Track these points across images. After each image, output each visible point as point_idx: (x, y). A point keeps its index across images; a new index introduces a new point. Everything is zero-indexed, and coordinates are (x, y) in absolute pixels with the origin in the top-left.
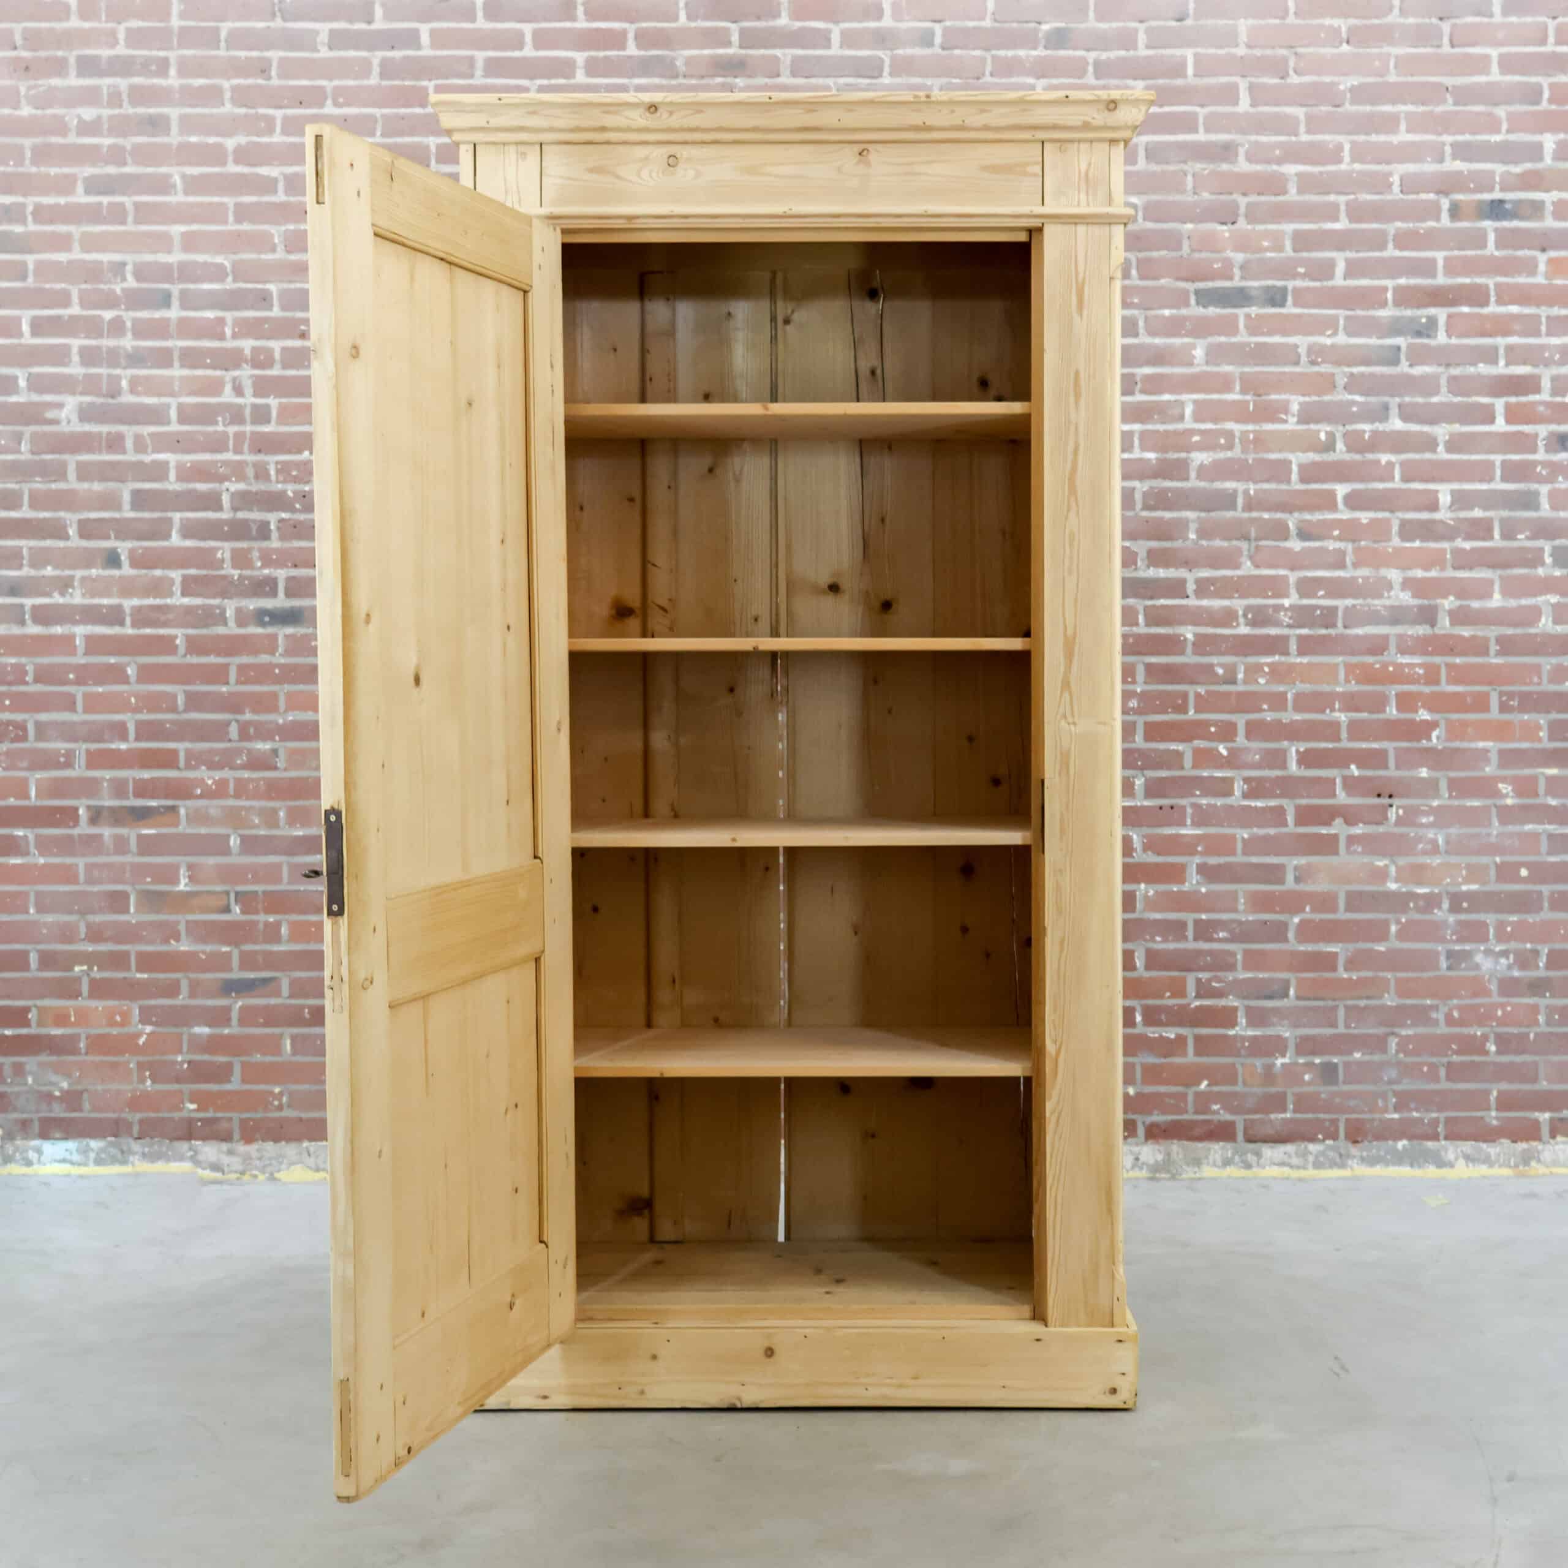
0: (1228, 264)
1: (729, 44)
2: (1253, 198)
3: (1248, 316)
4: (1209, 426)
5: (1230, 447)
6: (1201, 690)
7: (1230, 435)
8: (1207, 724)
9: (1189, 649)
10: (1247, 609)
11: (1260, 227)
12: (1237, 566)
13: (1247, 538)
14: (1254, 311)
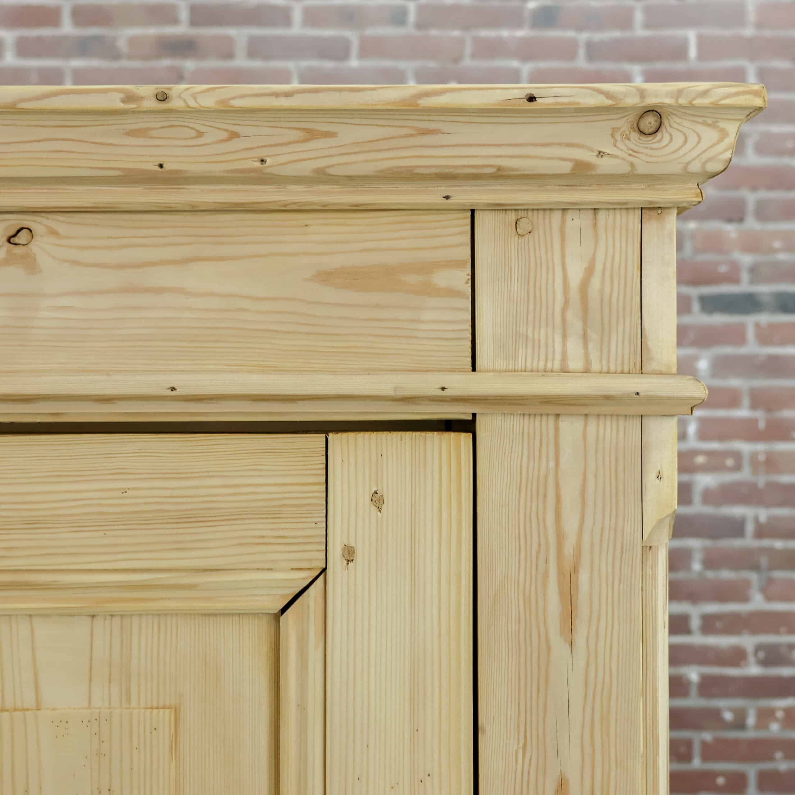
0: (735, 267)
1: (175, 21)
2: (763, 194)
3: (757, 325)
4: (715, 446)
5: (738, 467)
6: (708, 736)
7: (737, 455)
8: (714, 775)
9: (694, 691)
10: (759, 648)
11: (771, 227)
12: (745, 599)
13: (756, 568)
14: (764, 318)
